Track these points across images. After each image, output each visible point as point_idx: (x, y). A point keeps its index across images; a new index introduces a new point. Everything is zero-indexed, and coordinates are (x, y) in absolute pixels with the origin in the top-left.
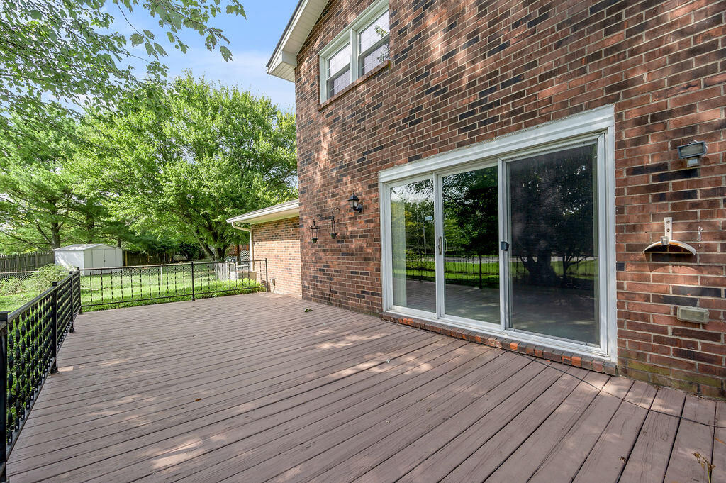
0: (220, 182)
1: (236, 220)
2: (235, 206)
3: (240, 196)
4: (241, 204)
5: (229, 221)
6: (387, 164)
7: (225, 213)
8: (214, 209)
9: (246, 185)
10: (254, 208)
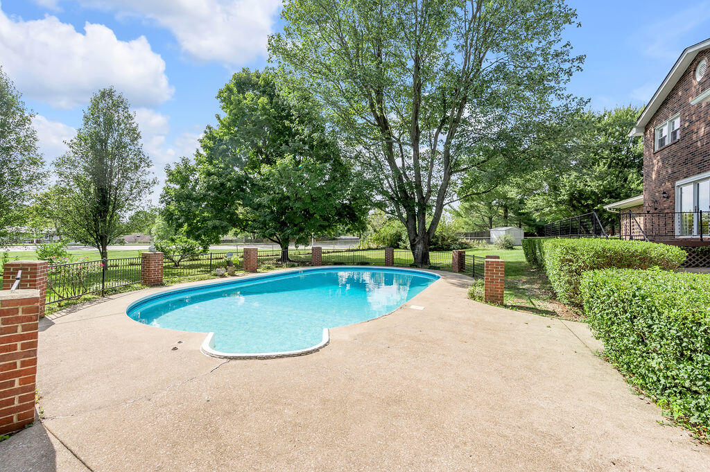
0: (600, 182)
1: (611, 206)
2: (611, 197)
3: (616, 189)
4: (615, 195)
5: (604, 207)
6: (678, 179)
7: (603, 203)
8: (594, 200)
9: (621, 181)
10: (627, 196)
